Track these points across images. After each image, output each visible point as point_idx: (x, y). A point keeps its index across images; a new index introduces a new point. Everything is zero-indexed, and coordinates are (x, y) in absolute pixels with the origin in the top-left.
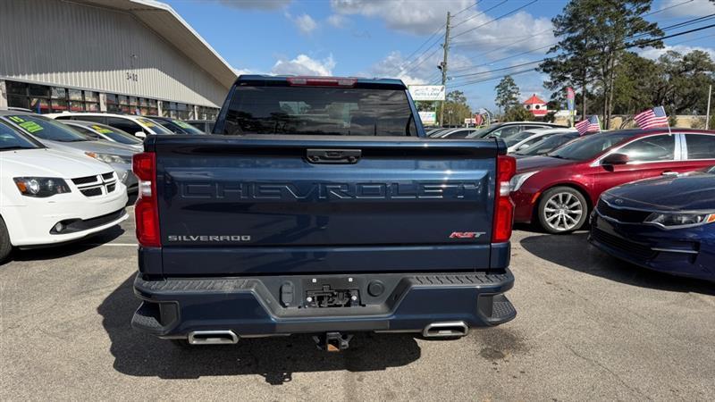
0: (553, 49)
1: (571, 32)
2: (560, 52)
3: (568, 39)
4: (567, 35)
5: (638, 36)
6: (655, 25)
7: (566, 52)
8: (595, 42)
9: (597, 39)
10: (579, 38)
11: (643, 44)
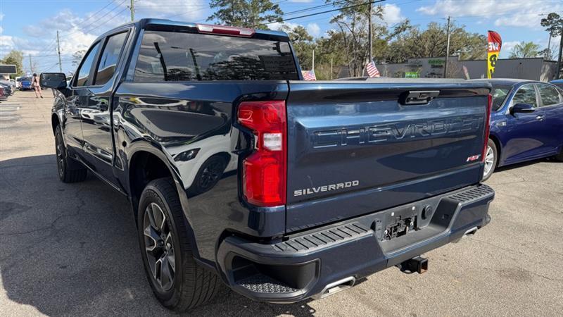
0: (211, 18)
1: (222, 5)
2: (216, 20)
3: (221, 11)
4: (219, 8)
5: (268, 13)
6: (277, 6)
7: (220, 21)
8: (239, 15)
9: (241, 12)
10: (229, 11)
11: (270, 19)
